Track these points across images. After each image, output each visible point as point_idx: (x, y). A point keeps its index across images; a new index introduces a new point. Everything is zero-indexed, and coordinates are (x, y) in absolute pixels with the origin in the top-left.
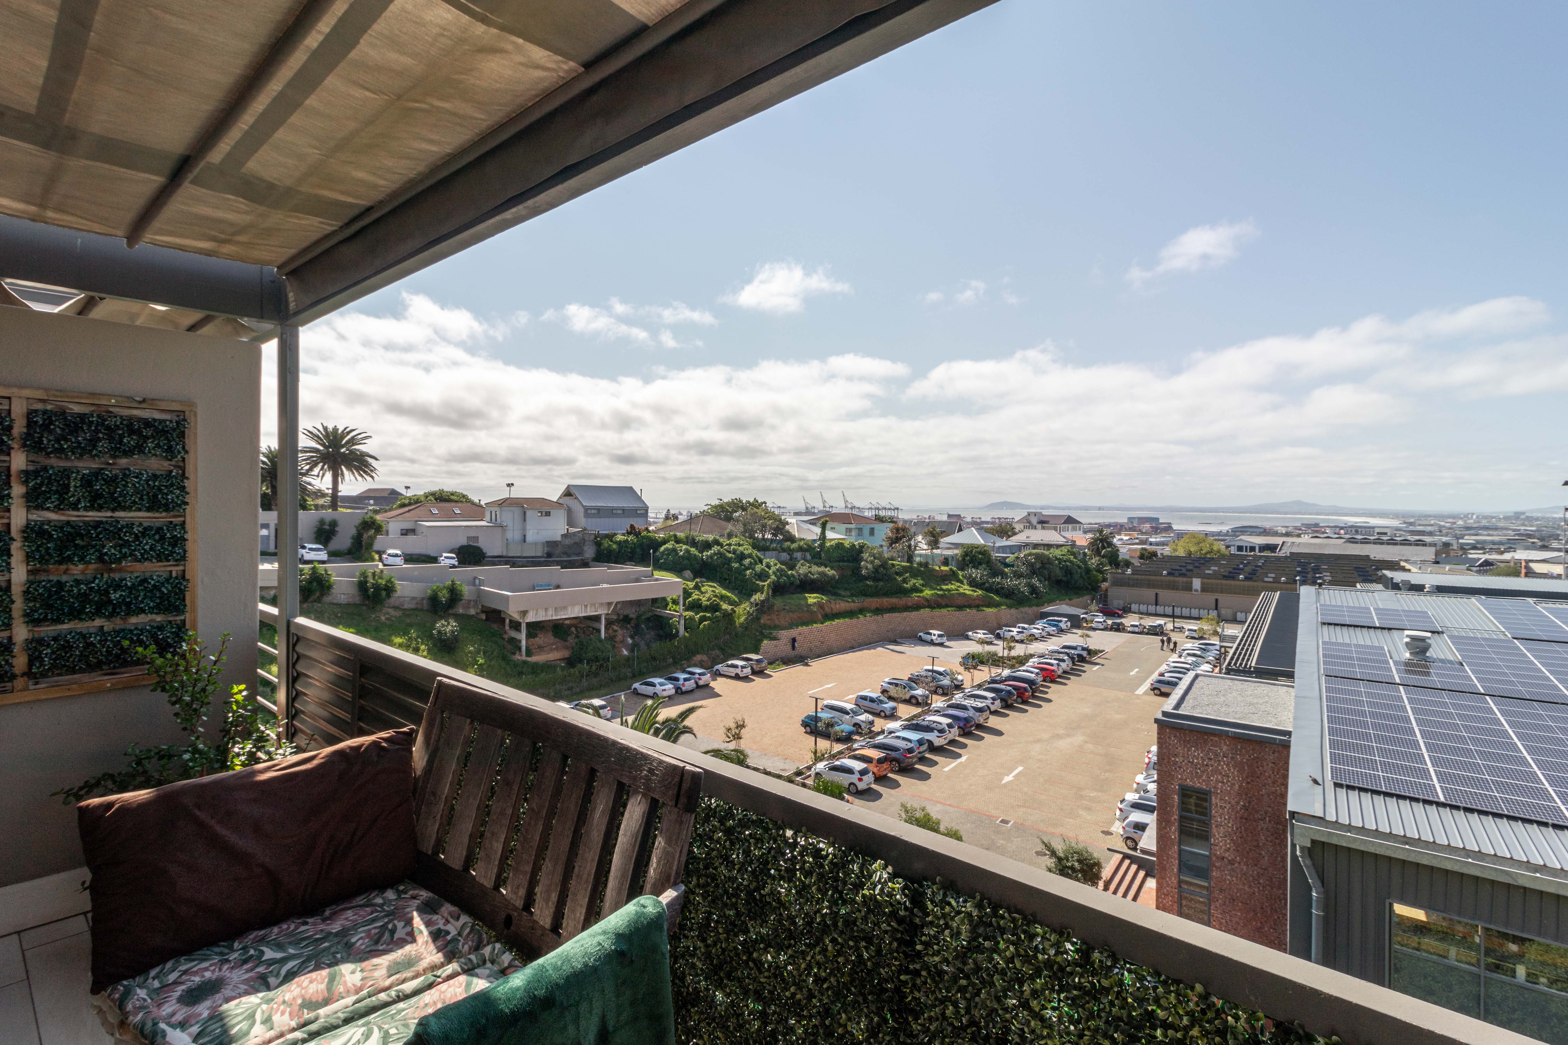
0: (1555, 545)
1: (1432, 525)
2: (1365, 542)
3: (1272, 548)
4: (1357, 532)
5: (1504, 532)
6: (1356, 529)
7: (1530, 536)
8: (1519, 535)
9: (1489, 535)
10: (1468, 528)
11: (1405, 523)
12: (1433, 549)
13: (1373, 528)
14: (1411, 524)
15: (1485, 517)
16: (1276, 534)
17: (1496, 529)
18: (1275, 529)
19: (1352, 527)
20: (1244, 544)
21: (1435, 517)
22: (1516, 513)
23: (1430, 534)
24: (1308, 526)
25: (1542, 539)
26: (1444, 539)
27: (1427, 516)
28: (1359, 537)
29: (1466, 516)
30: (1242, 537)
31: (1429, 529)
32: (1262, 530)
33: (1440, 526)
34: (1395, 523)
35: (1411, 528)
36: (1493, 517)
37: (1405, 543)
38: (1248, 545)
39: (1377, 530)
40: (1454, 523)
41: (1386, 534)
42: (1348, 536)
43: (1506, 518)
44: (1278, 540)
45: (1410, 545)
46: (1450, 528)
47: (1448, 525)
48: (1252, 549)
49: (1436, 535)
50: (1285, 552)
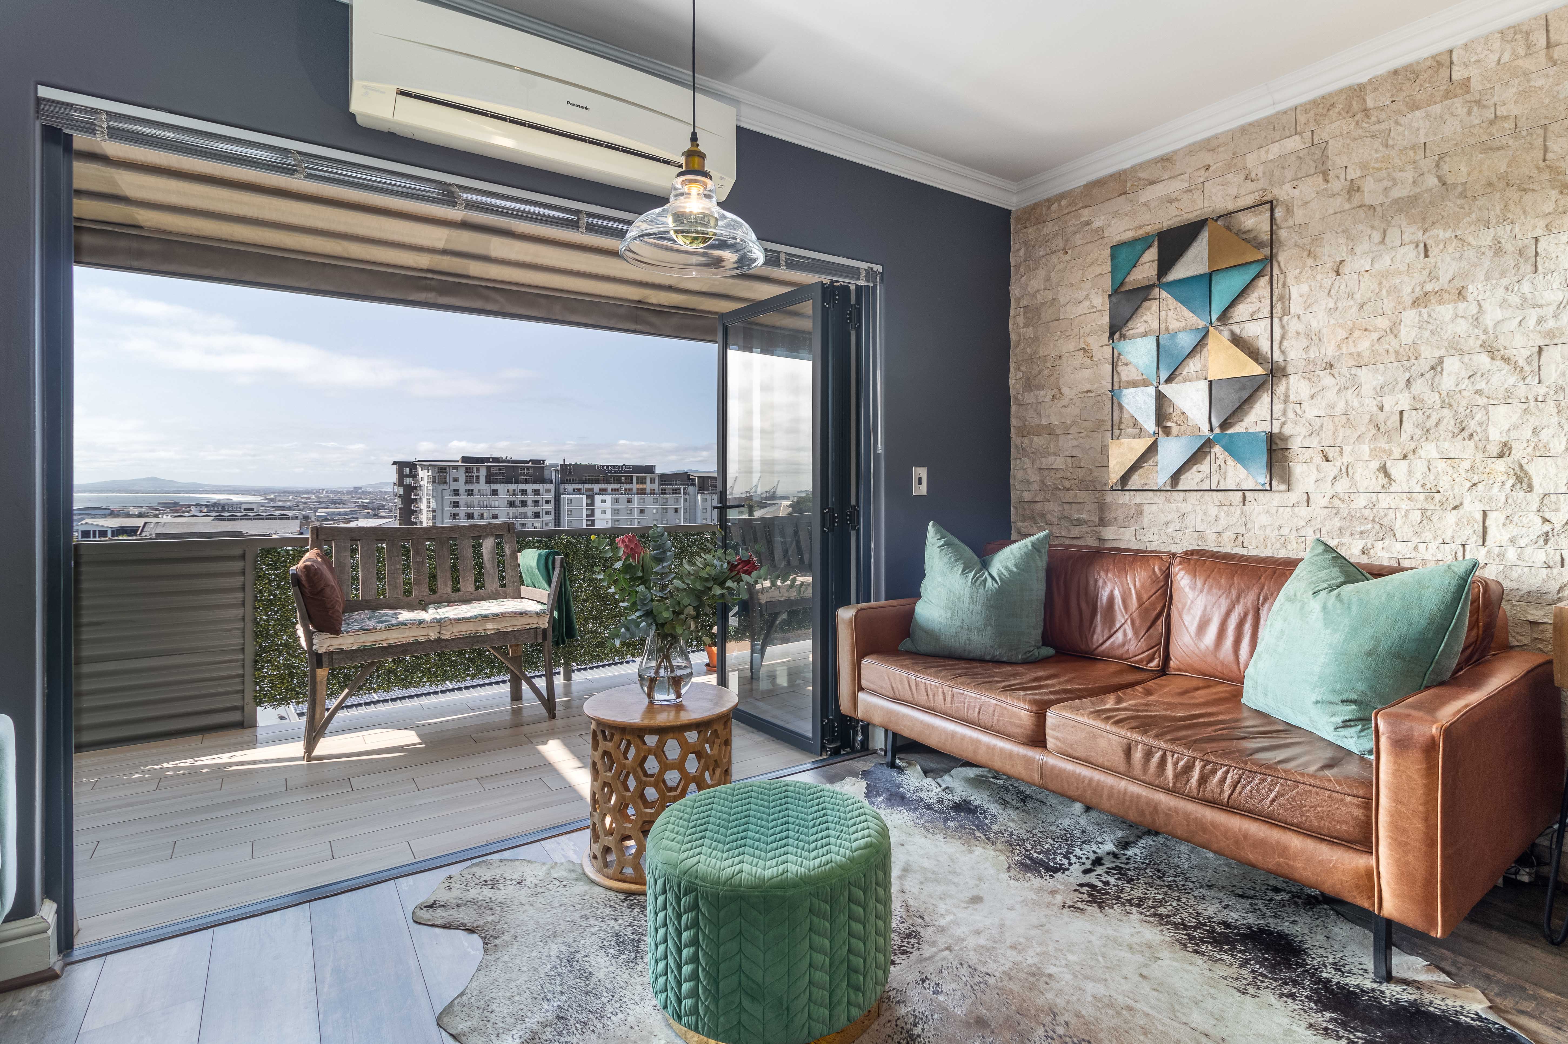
0: (382, 514)
1: (290, 501)
2: (233, 518)
3: (131, 531)
4: (223, 509)
5: (348, 505)
6: (223, 507)
7: (366, 507)
8: (358, 507)
9: (336, 508)
10: (320, 502)
11: (267, 499)
12: (298, 522)
13: (240, 504)
14: (272, 500)
15: (333, 492)
16: (128, 515)
17: (341, 502)
18: (126, 510)
19: (215, 504)
20: (91, 529)
21: (292, 493)
22: (355, 488)
23: (290, 508)
24: (166, 505)
25: (373, 510)
26: (304, 513)
27: (286, 492)
28: (227, 514)
29: (318, 492)
30: (88, 520)
31: (288, 504)
32: (108, 512)
33: (298, 501)
34: (258, 499)
35: (272, 504)
36: (339, 492)
37: (271, 517)
38: (97, 529)
39: (244, 507)
40: (309, 498)
41: (252, 510)
42: (214, 514)
43: (349, 493)
44: (139, 522)
45: (276, 519)
46: (306, 503)
47: (303, 500)
48: (103, 533)
49: (294, 510)
50: (147, 535)
